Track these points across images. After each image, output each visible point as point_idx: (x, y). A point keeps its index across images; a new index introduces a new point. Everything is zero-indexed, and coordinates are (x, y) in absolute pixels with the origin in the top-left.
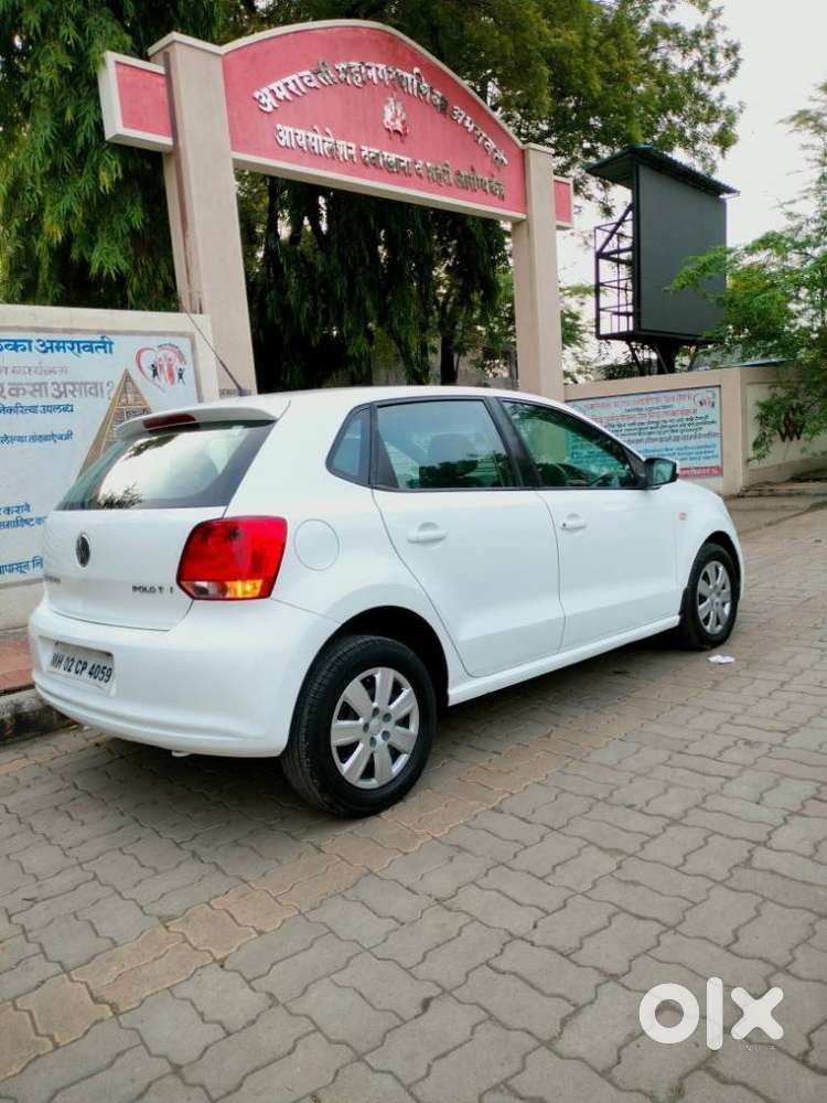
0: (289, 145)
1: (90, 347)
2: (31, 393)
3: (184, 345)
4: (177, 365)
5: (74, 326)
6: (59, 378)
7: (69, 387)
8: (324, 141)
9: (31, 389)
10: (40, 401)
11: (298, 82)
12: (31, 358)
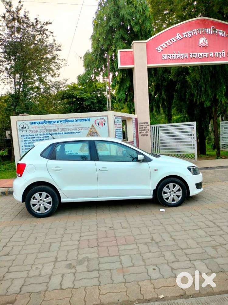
0: (165, 59)
1: (85, 120)
2: (74, 130)
3: (105, 118)
4: (104, 122)
5: (82, 116)
6: (79, 127)
7: (81, 128)
8: (177, 55)
9: (73, 129)
10: (75, 131)
11: (170, 42)
12: (74, 123)
